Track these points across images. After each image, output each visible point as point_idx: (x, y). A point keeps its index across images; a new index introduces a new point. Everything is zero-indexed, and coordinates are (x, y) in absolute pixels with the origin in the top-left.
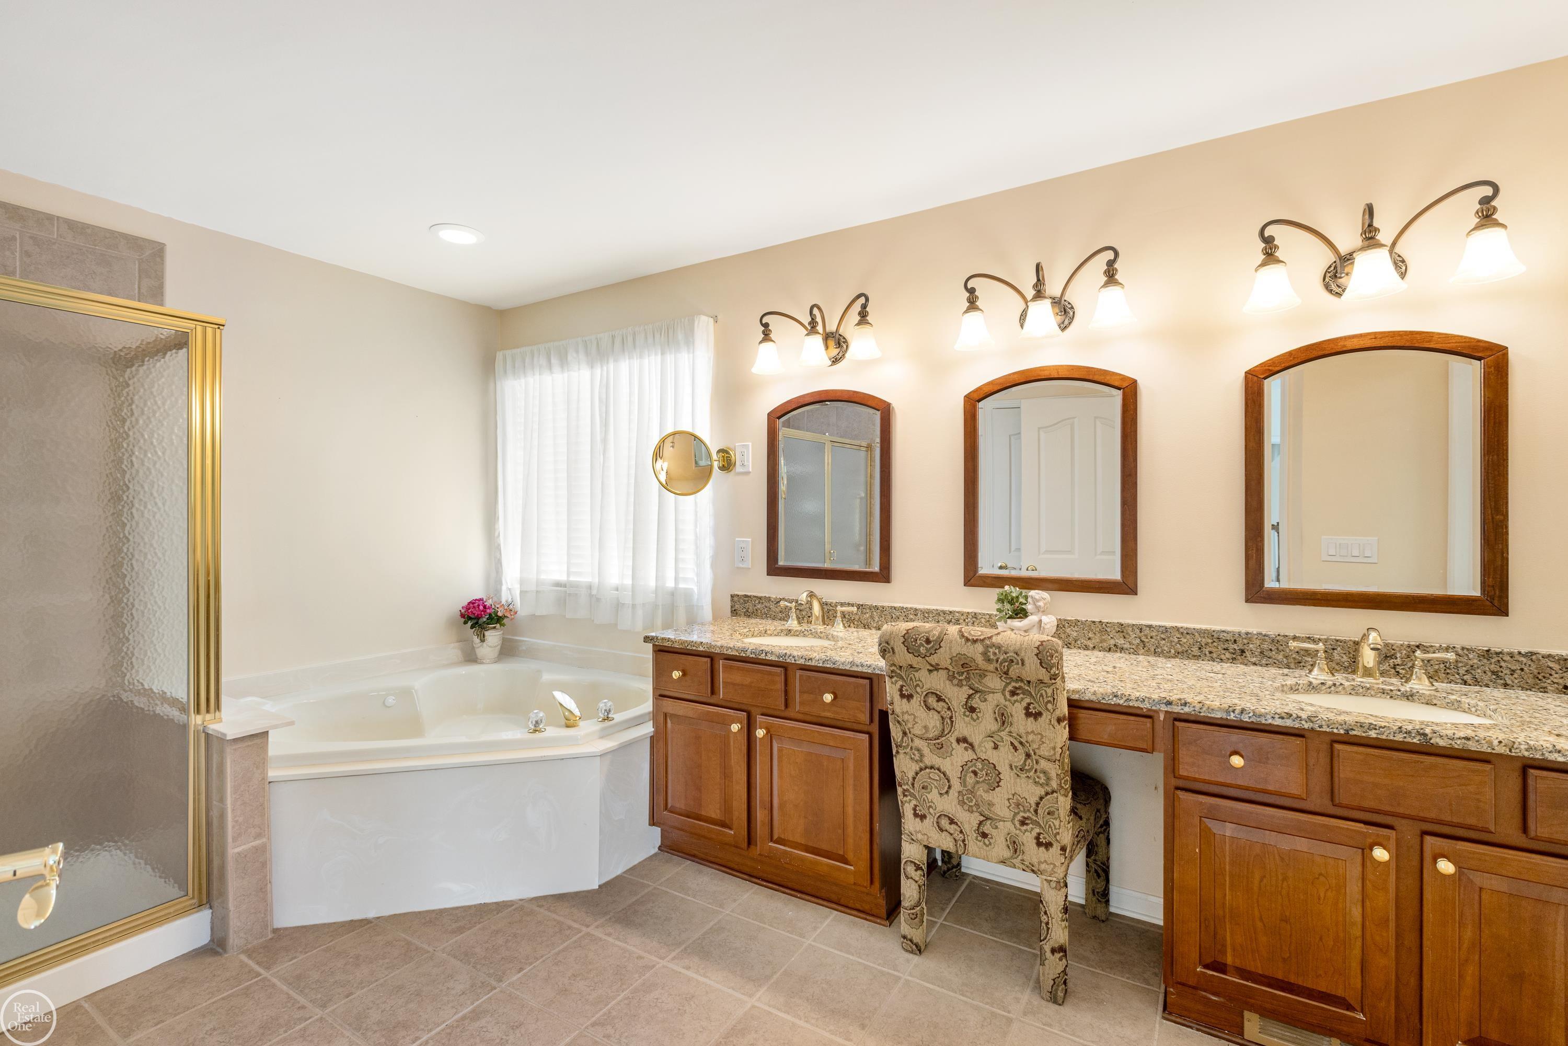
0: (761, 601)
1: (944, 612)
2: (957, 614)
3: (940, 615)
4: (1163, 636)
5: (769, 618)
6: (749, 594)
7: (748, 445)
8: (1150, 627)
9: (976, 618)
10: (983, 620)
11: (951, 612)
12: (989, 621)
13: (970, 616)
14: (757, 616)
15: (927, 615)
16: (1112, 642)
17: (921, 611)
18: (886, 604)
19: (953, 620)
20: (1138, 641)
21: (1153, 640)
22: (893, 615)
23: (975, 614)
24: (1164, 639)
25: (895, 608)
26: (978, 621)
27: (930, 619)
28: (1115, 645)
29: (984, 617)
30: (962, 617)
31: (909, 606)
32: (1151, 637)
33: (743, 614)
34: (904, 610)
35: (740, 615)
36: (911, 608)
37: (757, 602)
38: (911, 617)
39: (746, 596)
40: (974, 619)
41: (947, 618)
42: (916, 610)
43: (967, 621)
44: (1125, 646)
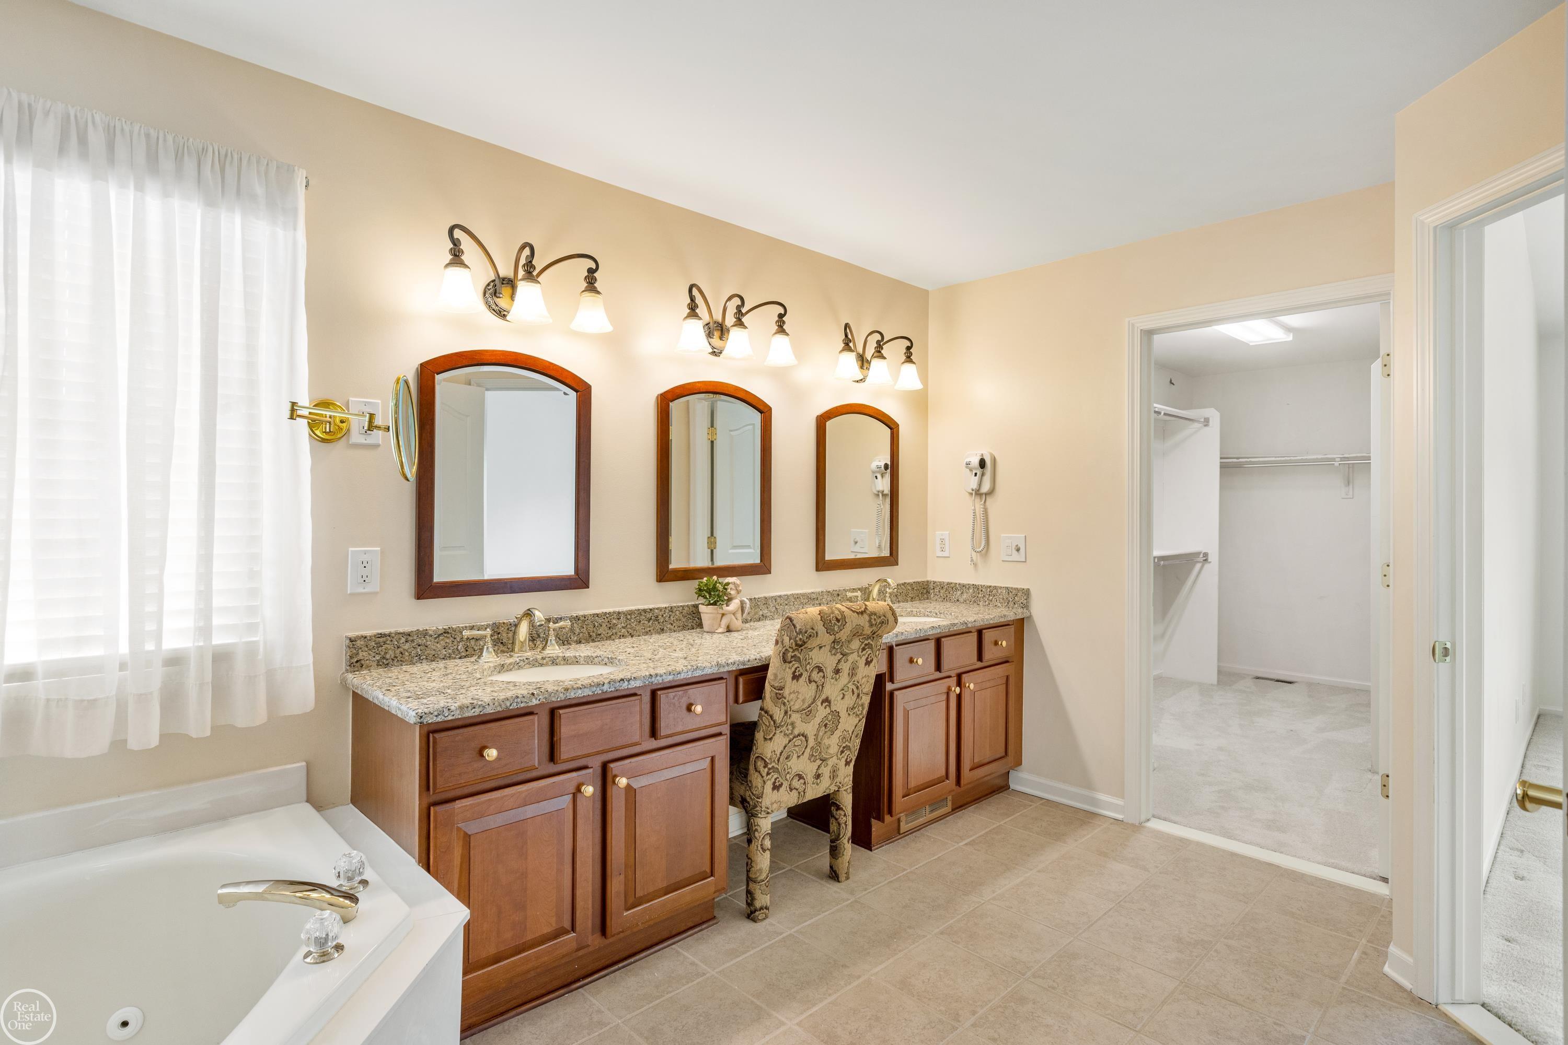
0: (410, 638)
1: (645, 611)
2: (656, 611)
3: (641, 615)
4: (786, 602)
5: (424, 661)
6: (387, 631)
7: (378, 403)
8: (780, 596)
9: (672, 611)
10: (677, 612)
11: (651, 610)
12: (682, 613)
13: (667, 611)
14: (402, 662)
15: (629, 617)
16: (761, 613)
17: (624, 613)
18: (587, 612)
19: (652, 618)
20: (774, 609)
21: (782, 606)
22: (596, 624)
23: (672, 607)
24: (787, 605)
25: (597, 615)
26: (674, 614)
27: (632, 621)
28: (762, 615)
29: (678, 609)
30: (660, 613)
31: (611, 610)
32: (781, 605)
33: (375, 664)
34: (607, 615)
35: (368, 667)
36: (614, 612)
37: (403, 640)
38: (614, 621)
39: (381, 635)
40: (670, 613)
41: (648, 616)
42: (619, 613)
43: (664, 616)
44: (768, 615)
